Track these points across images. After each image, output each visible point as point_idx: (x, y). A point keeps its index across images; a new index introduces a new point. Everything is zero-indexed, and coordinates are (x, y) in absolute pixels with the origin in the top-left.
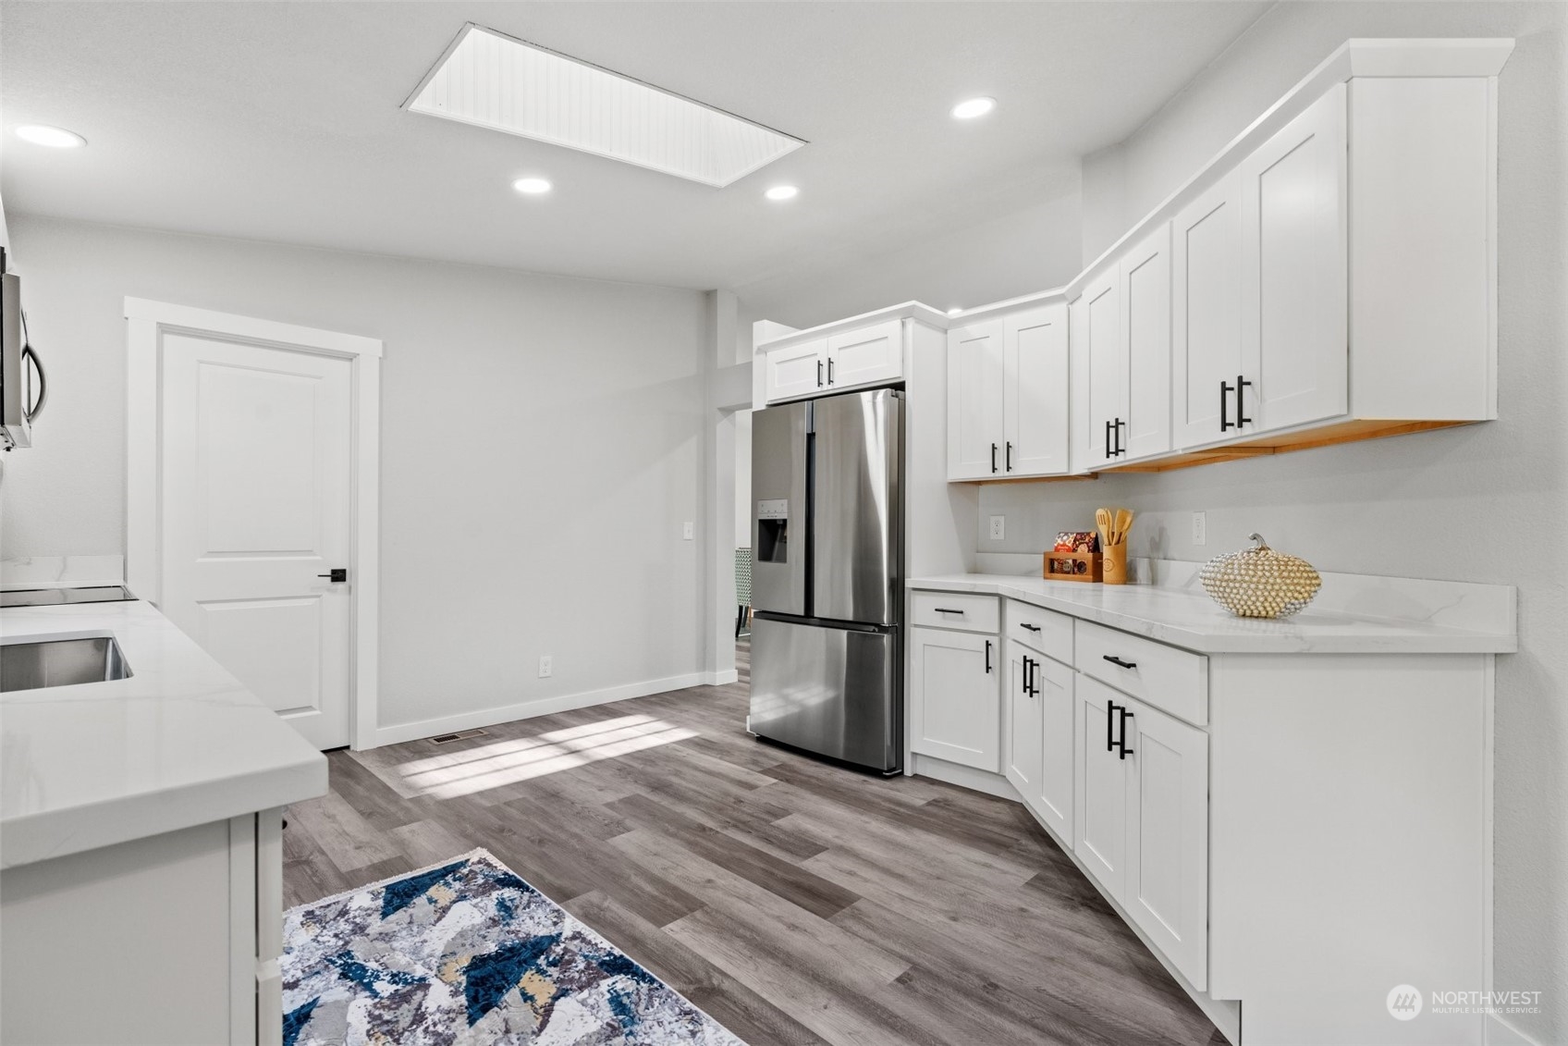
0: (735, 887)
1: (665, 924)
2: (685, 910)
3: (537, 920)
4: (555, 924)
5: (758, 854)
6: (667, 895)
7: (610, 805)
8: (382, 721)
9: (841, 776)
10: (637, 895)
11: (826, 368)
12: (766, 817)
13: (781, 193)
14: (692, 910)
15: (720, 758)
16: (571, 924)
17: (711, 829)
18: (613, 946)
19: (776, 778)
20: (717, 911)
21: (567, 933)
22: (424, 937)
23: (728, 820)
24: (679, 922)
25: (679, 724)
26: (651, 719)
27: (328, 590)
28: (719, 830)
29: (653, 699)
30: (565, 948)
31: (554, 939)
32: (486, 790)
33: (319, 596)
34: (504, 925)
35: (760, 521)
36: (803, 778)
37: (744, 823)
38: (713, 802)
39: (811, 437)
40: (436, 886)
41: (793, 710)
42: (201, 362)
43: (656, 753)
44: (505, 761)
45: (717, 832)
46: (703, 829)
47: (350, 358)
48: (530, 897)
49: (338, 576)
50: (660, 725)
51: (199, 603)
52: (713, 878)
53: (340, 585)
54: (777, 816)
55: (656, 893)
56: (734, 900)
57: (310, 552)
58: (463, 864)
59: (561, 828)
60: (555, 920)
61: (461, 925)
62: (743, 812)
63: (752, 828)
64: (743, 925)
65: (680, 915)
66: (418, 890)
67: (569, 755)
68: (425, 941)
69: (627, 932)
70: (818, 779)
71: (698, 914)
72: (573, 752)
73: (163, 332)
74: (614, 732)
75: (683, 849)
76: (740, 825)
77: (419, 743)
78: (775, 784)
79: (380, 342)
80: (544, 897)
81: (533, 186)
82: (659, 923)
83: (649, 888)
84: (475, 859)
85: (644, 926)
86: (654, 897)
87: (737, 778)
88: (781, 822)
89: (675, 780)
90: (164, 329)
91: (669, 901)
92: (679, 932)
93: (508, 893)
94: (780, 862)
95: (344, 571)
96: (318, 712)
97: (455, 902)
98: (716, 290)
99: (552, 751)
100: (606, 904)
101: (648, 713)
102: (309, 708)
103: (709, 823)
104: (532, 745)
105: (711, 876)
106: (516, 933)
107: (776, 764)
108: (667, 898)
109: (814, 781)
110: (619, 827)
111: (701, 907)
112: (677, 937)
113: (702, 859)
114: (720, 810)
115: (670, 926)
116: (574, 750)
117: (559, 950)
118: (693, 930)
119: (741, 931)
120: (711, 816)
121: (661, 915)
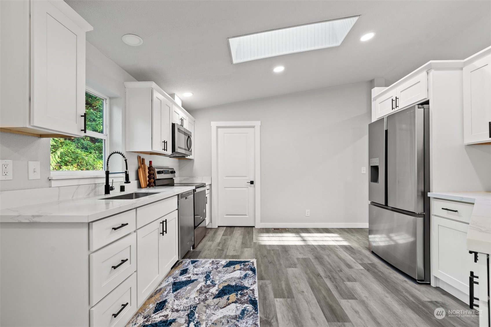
0: (309, 297)
2: (287, 297)
3: (249, 282)
5: (328, 290)
6: (286, 290)
7: (298, 259)
8: (261, 221)
9: (395, 275)
10: (279, 286)
11: (395, 101)
12: (345, 279)
13: (367, 37)
15: (350, 255)
16: (255, 287)
17: (321, 276)
18: (258, 297)
19: (364, 268)
20: (295, 301)
21: (252, 288)
22: (225, 275)
23: (330, 275)
24: (281, 299)
25: (346, 239)
26: (339, 236)
27: (250, 186)
28: (323, 278)
29: (347, 230)
30: (247, 292)
31: (247, 288)
32: (272, 245)
33: (248, 188)
34: (241, 280)
35: (371, 166)
36: (376, 271)
37: (334, 278)
38: (331, 268)
39: (386, 131)
40: (238, 265)
41: (392, 243)
42: (225, 133)
43: (329, 247)
44: (284, 238)
45: (322, 278)
46: (319, 275)
47: (254, 127)
48: (253, 276)
49: (252, 183)
50: (340, 239)
51: (225, 188)
52: (305, 291)
53: (252, 185)
54: (349, 280)
55: (284, 288)
56: (304, 301)
57: (246, 177)
58: (248, 262)
59: (279, 261)
60: (252, 284)
61: (234, 276)
62: (338, 275)
63: (335, 281)
65: (284, 297)
66: (234, 264)
67: (302, 241)
68: (224, 276)
69: (265, 295)
70: (382, 273)
71: (289, 300)
72: (304, 240)
73: (218, 128)
74: (322, 238)
75: (305, 279)
76: (332, 279)
77: (270, 229)
78: (362, 269)
79: (260, 122)
80: (257, 277)
81: (279, 69)
82: (276, 297)
83: (284, 286)
84: (251, 261)
85: (271, 295)
86: (282, 289)
87: (349, 263)
88: (349, 284)
89: (326, 257)
90: (218, 127)
91: (285, 292)
92: (278, 302)
93: (250, 272)
94: (333, 295)
95: (253, 181)
96: (248, 216)
97: (238, 270)
98: (374, 79)
99: (299, 239)
100: (269, 285)
101: (340, 234)
102: (246, 215)
103: (322, 274)
104: (295, 236)
105: (305, 290)
106: (241, 282)
107: (370, 262)
109: (380, 273)
110: (294, 266)
111: (292, 298)
112: (276, 303)
113: (308, 284)
114: (330, 271)
115: (278, 299)
116: (305, 240)
117: (245, 291)
118: (283, 303)
119: (296, 311)
120: (325, 272)
121: (279, 295)
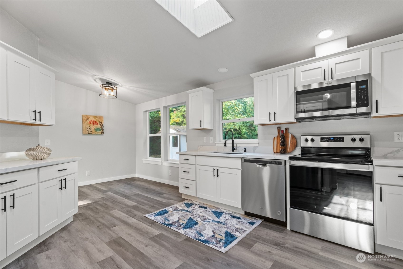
0: (139, 245)
1: (160, 234)
2: (155, 237)
3: (191, 232)
4: (185, 231)
10: (168, 241)
14: (153, 237)
16: (182, 232)
20: (146, 237)
21: (182, 230)
24: (156, 234)
31: (184, 228)
48: (196, 238)
52: (145, 247)
55: (162, 241)
56: (141, 241)
64: (141, 234)
65: (156, 236)
69: (169, 231)
71: (152, 236)
80: (192, 239)
82: (161, 234)
83: (164, 243)
85: (165, 233)
91: (159, 239)
92: (157, 232)
100: (175, 238)
108: (159, 240)
111: (150, 238)
112: (157, 231)
115: (159, 233)
118: (153, 233)
119: (142, 233)
121: (160, 236)
